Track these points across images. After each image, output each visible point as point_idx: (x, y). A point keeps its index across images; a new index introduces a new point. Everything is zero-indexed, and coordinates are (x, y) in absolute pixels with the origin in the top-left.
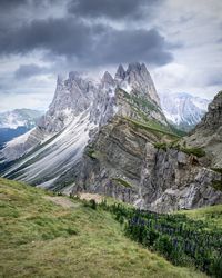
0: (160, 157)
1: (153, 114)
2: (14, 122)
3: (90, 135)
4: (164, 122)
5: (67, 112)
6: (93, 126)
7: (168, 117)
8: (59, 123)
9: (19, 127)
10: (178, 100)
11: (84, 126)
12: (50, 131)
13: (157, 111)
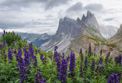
0: (96, 49)
1: (97, 34)
2: (44, 37)
3: (71, 42)
4: (101, 37)
5: (63, 33)
6: (72, 39)
7: (103, 35)
8: (60, 37)
9: (46, 39)
10: (108, 28)
11: (69, 39)
12: (57, 41)
13: (98, 33)
